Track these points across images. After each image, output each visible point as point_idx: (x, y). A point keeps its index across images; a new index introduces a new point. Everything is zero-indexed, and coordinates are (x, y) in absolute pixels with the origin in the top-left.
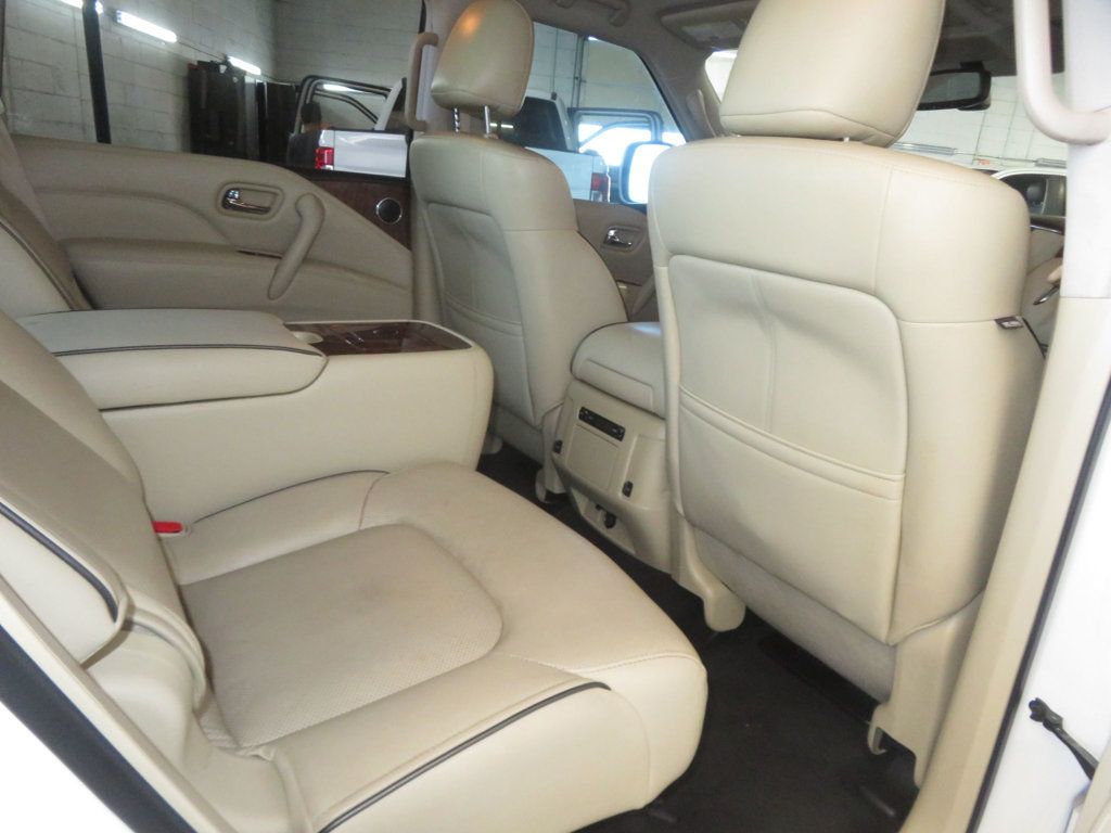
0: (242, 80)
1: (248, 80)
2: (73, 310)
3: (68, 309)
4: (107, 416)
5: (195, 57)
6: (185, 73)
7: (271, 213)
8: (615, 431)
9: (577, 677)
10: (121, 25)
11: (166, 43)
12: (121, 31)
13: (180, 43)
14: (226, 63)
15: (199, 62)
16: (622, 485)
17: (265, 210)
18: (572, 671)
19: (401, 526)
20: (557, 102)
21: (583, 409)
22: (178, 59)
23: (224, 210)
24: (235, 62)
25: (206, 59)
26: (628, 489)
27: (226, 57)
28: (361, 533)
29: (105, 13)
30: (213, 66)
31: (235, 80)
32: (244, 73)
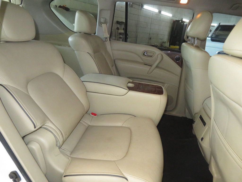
0: (184, 24)
1: (185, 24)
5: (175, 19)
6: (172, 22)
7: (152, 57)
8: (204, 123)
9: (123, 174)
10: (161, 14)
11: (170, 17)
12: (161, 15)
13: (173, 16)
15: (176, 20)
17: (152, 56)
18: (122, 172)
19: (129, 128)
21: (201, 115)
22: (171, 20)
23: (143, 55)
24: (184, 20)
25: (177, 19)
26: (202, 139)
27: (182, 19)
28: (122, 127)
29: (159, 12)
30: (179, 21)
31: (182, 24)
32: (185, 22)
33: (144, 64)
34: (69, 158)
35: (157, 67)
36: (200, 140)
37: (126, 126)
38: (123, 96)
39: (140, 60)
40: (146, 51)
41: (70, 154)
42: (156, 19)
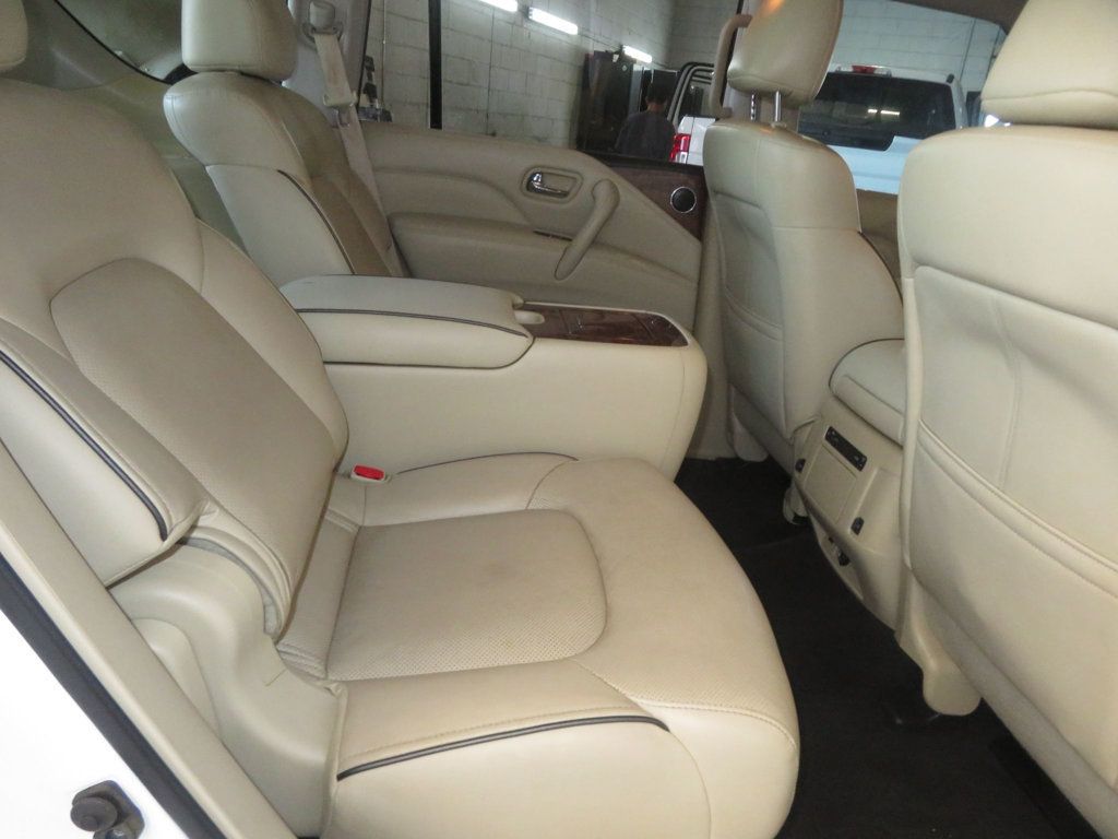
0: (632, 67)
1: (636, 68)
2: (353, 274)
3: (348, 271)
4: (330, 368)
5: (593, 47)
6: (581, 63)
7: (571, 195)
8: (857, 459)
9: (635, 706)
10: (532, 21)
11: (568, 35)
12: (532, 26)
13: (580, 34)
14: (620, 52)
15: (595, 52)
16: (852, 521)
17: (565, 194)
18: (633, 699)
19: (566, 513)
20: (953, 86)
21: (831, 429)
22: (576, 49)
23: (525, 191)
24: (629, 51)
25: (602, 49)
26: (858, 525)
27: (621, 47)
28: (527, 512)
29: (519, 10)
30: (607, 56)
31: (625, 68)
32: (634, 61)
33: (537, 232)
34: (329, 689)
35: (595, 243)
36: (849, 531)
37: (549, 505)
38: (509, 368)
39: (514, 216)
40: (540, 170)
41: (321, 668)
42: (511, 47)
